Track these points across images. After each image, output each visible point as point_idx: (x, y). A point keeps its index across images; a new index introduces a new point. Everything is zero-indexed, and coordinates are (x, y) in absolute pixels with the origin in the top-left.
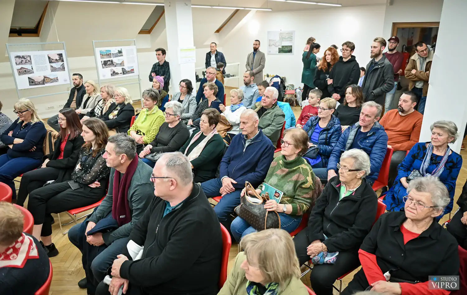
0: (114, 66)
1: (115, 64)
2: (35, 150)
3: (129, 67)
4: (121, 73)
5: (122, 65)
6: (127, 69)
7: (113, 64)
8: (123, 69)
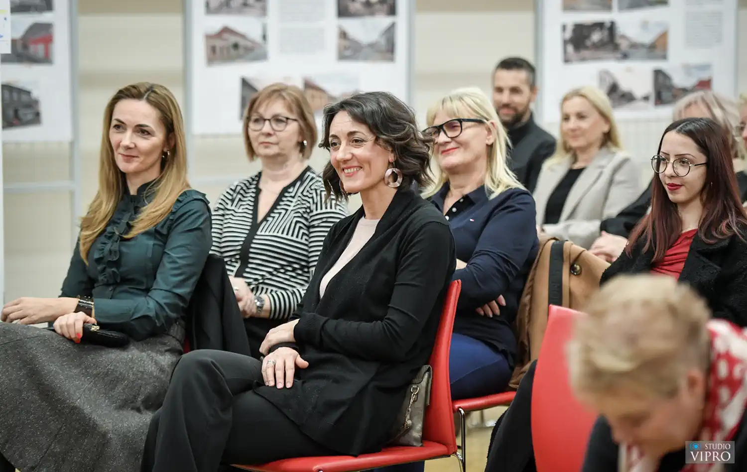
0: (619, 55)
1: (624, 45)
2: (498, 312)
3: (688, 69)
4: (646, 98)
5: (658, 52)
6: (679, 80)
7: (616, 47)
8: (661, 78)
